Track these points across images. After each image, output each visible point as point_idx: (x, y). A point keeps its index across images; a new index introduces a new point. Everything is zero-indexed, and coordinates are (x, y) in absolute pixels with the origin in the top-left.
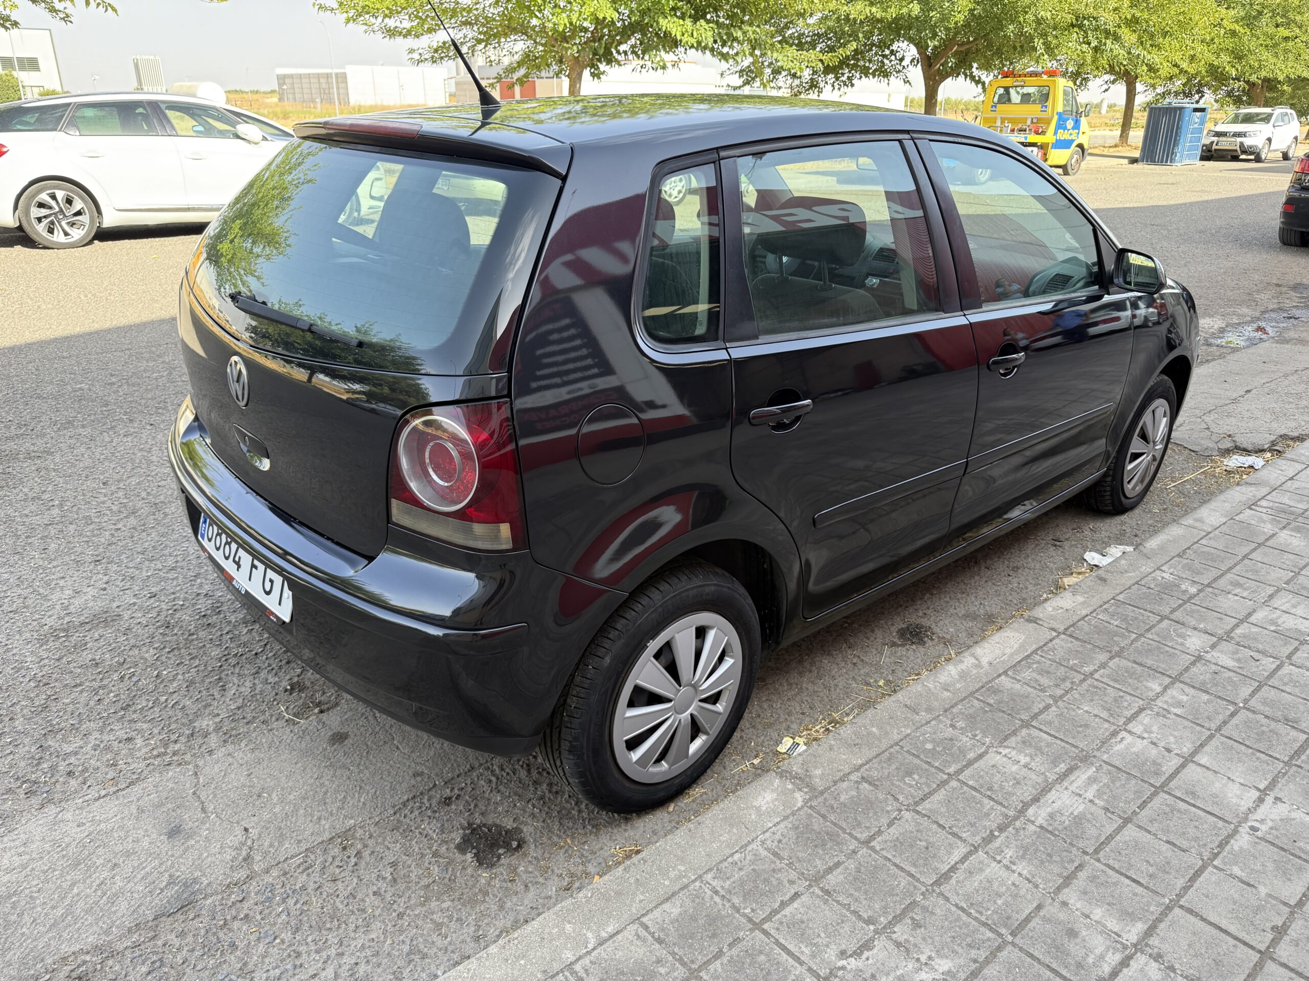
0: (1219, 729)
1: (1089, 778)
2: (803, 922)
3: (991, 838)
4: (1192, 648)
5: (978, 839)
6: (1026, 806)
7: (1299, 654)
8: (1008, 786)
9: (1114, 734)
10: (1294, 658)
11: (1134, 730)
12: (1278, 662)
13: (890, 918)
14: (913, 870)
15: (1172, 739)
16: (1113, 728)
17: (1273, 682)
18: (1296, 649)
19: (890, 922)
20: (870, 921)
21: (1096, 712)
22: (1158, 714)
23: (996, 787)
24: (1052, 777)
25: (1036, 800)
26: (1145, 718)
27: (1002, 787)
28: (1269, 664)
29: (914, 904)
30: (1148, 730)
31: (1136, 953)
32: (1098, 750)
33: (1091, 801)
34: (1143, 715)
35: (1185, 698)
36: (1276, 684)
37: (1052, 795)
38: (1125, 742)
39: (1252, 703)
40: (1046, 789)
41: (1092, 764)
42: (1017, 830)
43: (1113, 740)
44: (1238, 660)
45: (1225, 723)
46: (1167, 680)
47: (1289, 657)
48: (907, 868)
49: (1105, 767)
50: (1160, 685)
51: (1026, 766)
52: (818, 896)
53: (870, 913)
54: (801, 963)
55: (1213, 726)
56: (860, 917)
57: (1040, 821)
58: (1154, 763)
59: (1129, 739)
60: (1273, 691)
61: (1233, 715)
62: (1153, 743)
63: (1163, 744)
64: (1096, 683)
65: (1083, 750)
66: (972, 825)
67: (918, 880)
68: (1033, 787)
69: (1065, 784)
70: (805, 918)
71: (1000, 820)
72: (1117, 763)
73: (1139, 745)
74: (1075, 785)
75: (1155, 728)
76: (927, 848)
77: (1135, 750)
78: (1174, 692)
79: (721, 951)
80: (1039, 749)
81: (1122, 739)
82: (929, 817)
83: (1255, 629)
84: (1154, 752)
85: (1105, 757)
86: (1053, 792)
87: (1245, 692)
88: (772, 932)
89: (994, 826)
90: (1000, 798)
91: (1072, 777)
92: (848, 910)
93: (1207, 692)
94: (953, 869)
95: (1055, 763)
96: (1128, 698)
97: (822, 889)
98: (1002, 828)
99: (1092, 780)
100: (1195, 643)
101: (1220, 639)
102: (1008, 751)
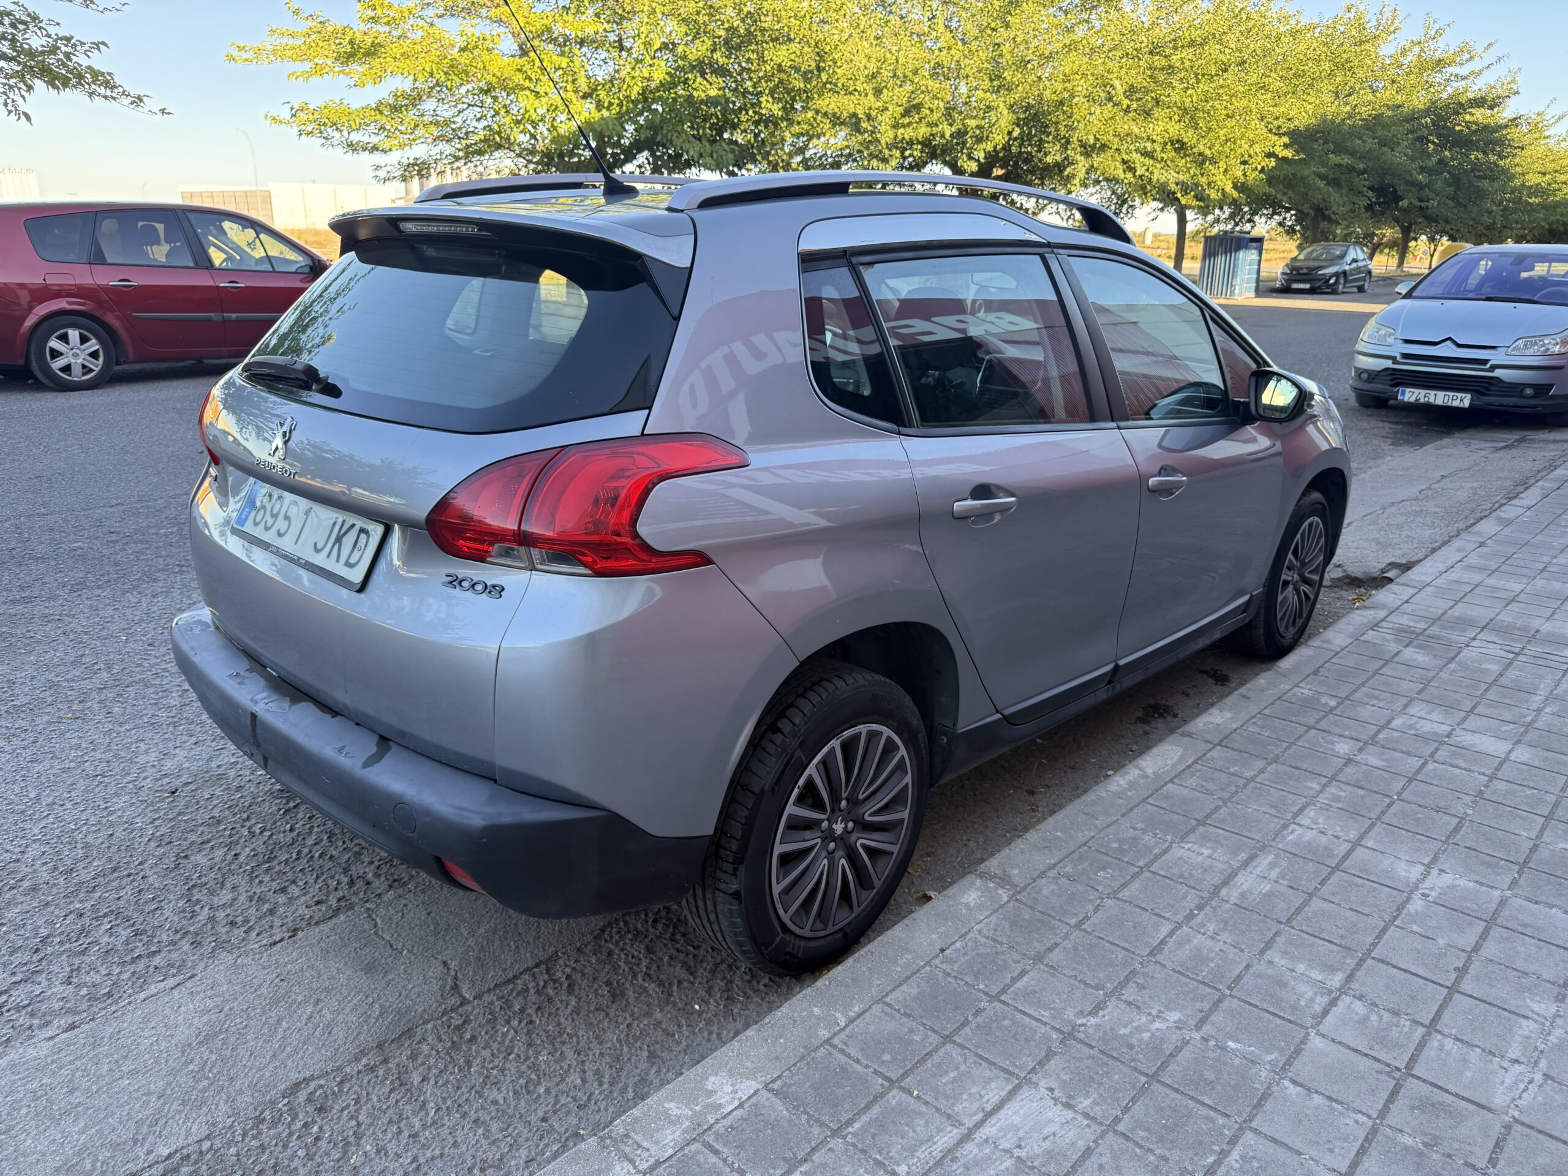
0: (1378, 818)
1: (1270, 864)
2: (1036, 992)
3: (1190, 916)
4: (1342, 752)
5: (1180, 918)
6: (1217, 889)
7: (1440, 753)
8: (1197, 873)
9: (1285, 826)
10: (1437, 756)
11: (1303, 823)
12: (1422, 761)
13: (1116, 984)
14: (1127, 946)
15: (1338, 828)
16: (1282, 822)
17: (1421, 777)
18: (1437, 749)
19: (1116, 988)
20: (1097, 987)
21: (1264, 809)
22: (1321, 808)
23: (1186, 875)
24: (1236, 865)
25: (1225, 883)
26: (1310, 812)
27: (1191, 875)
28: (1416, 763)
29: (1133, 972)
30: (1315, 822)
31: (1341, 995)
32: (1273, 840)
33: (1276, 881)
34: (1308, 810)
35: (1343, 794)
36: (1423, 778)
37: (1240, 879)
38: (1297, 833)
39: (1404, 796)
40: (1233, 875)
41: (1270, 852)
42: (1214, 908)
43: (1285, 832)
44: (1386, 761)
45: (1383, 812)
46: (1324, 780)
47: (1432, 755)
48: (1122, 944)
49: (1282, 854)
50: (1319, 784)
51: (1209, 857)
52: (1044, 971)
53: (1096, 981)
54: (1045, 1024)
55: (1374, 816)
56: (1087, 985)
57: (1233, 900)
58: (1326, 848)
59: (1299, 831)
60: (1422, 785)
61: (1389, 806)
62: (1321, 832)
63: (1331, 833)
64: (1259, 786)
65: (1259, 841)
66: (1173, 906)
67: (1133, 953)
68: (1221, 873)
69: (1249, 869)
70: (1037, 989)
71: (1197, 901)
72: (1293, 850)
73: (1309, 835)
74: (1259, 869)
75: (1321, 820)
76: (1135, 927)
77: (1306, 838)
78: (1332, 790)
79: (967, 1019)
80: (1219, 842)
81: (1293, 831)
82: (1131, 903)
83: (1395, 734)
84: (1324, 839)
85: (1280, 846)
86: (1240, 876)
87: (1397, 786)
88: (1010, 1002)
89: (1193, 906)
90: (1192, 883)
91: (1254, 864)
92: (1076, 979)
93: (1362, 788)
94: (1163, 942)
95: (1235, 853)
96: (1291, 796)
97: (1046, 965)
98: (1200, 908)
99: (1272, 866)
100: (1343, 748)
101: (1366, 743)
102: (1190, 845)
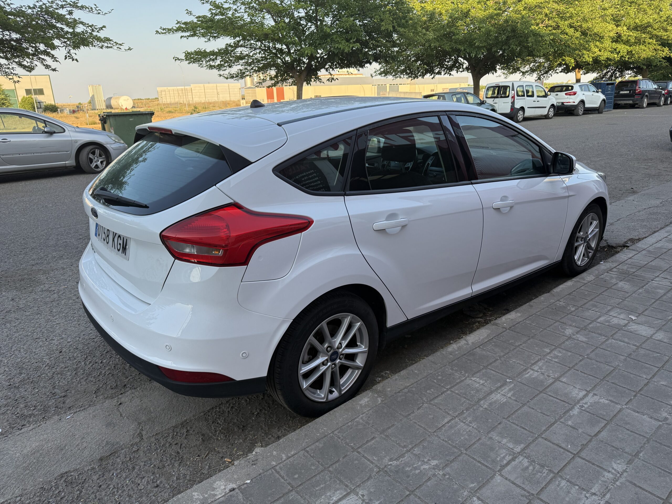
0: (573, 367)
1: (510, 389)
2: (375, 448)
3: (462, 413)
4: (568, 333)
5: (456, 414)
6: (480, 400)
8: (473, 392)
9: (525, 370)
10: (615, 336)
11: (534, 369)
12: (607, 338)
13: (414, 445)
15: (551, 372)
16: (525, 368)
17: (603, 346)
18: (616, 333)
19: (413, 447)
20: (404, 447)
21: (518, 362)
22: (546, 361)
23: (467, 393)
24: (493, 388)
25: (485, 398)
26: (540, 364)
27: (470, 393)
28: (603, 339)
29: (424, 440)
30: (541, 368)
31: (519, 455)
32: (517, 376)
33: (509, 398)
34: (539, 362)
35: (560, 355)
37: (493, 396)
38: (529, 374)
39: (591, 356)
40: (490, 393)
41: (513, 383)
42: (474, 410)
43: (524, 373)
44: (588, 338)
45: (577, 364)
46: (553, 347)
47: (613, 335)
48: (424, 426)
49: (519, 384)
50: (550, 349)
51: (483, 384)
52: (383, 438)
53: (405, 443)
55: (571, 366)
56: (400, 445)
57: (485, 406)
58: (541, 382)
59: (532, 372)
60: (602, 350)
61: (581, 361)
62: (542, 374)
63: (546, 374)
64: (520, 350)
66: (455, 408)
67: (427, 431)
68: (484, 393)
69: (499, 391)
70: (376, 446)
71: (467, 406)
72: (524, 382)
73: (536, 374)
74: (504, 391)
75: (544, 368)
76: (433, 418)
77: (534, 376)
78: (556, 352)
79: (339, 459)
80: (490, 377)
81: (529, 372)
82: (436, 406)
83: (598, 325)
84: (542, 377)
85: (519, 380)
86: (493, 394)
87: (589, 351)
89: (464, 408)
90: (469, 397)
91: (502, 389)
93: (570, 352)
94: (444, 426)
95: (495, 383)
96: (534, 355)
98: (467, 409)
100: (569, 331)
101: (582, 329)
102: (475, 378)
